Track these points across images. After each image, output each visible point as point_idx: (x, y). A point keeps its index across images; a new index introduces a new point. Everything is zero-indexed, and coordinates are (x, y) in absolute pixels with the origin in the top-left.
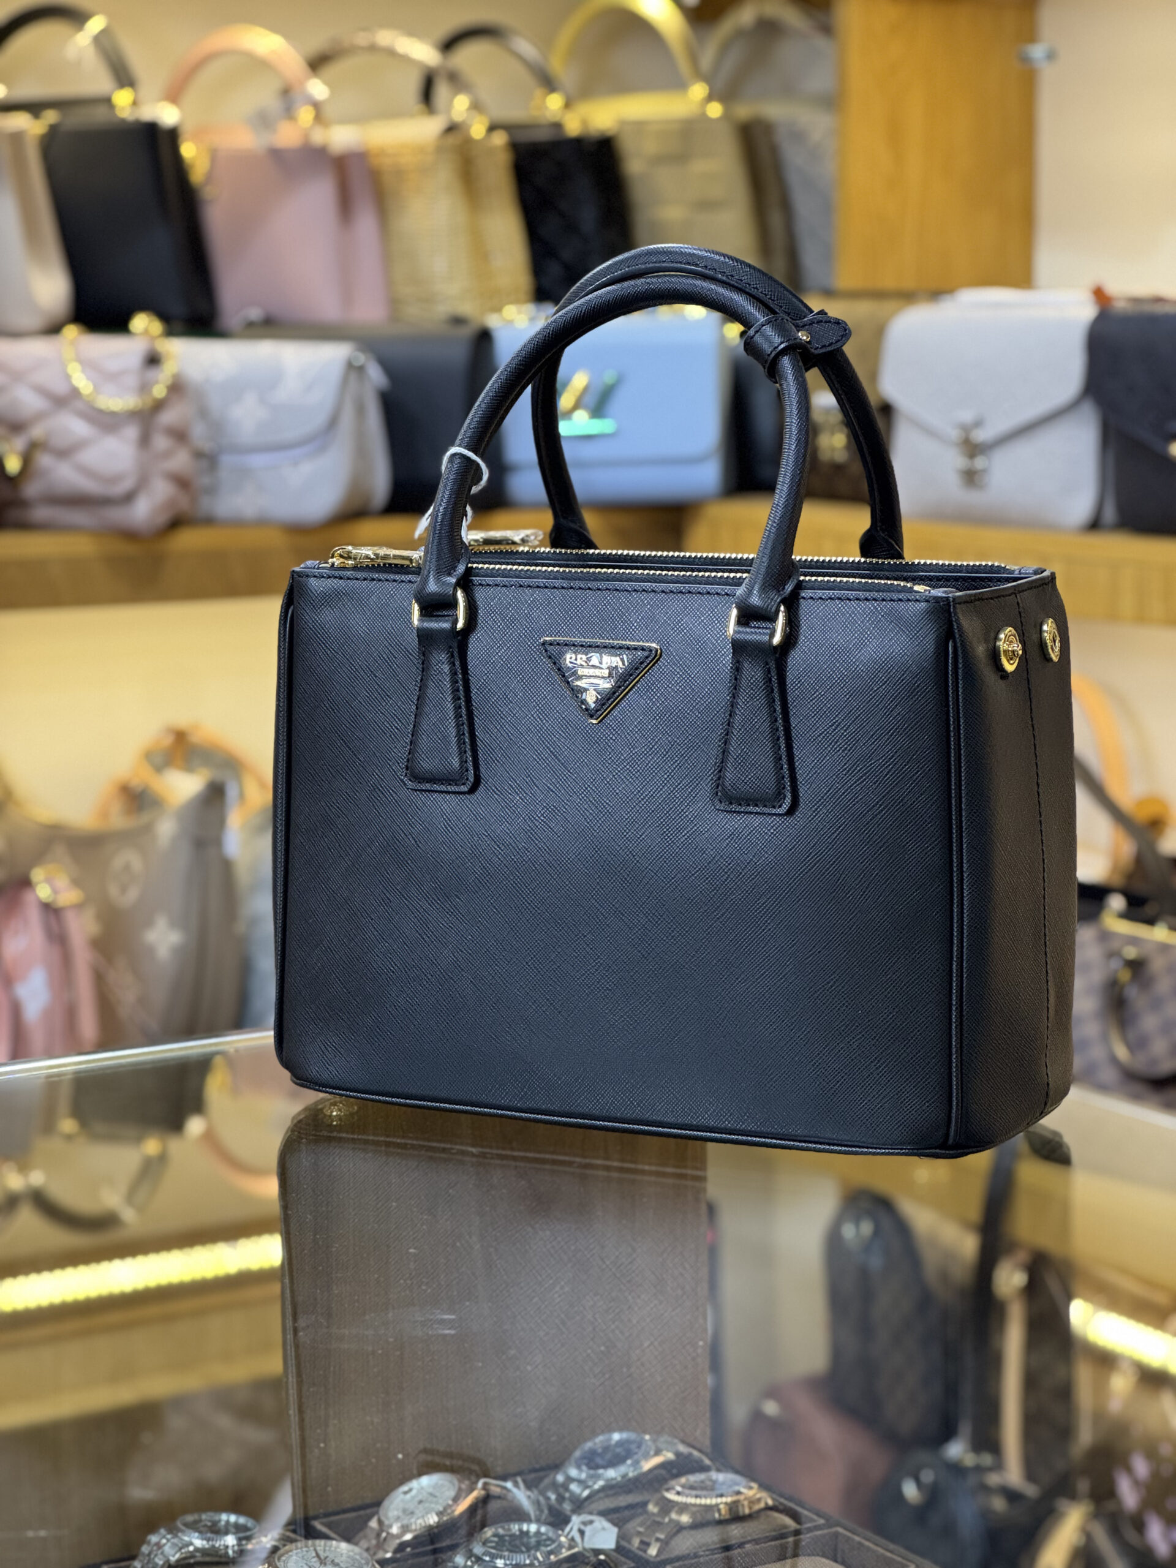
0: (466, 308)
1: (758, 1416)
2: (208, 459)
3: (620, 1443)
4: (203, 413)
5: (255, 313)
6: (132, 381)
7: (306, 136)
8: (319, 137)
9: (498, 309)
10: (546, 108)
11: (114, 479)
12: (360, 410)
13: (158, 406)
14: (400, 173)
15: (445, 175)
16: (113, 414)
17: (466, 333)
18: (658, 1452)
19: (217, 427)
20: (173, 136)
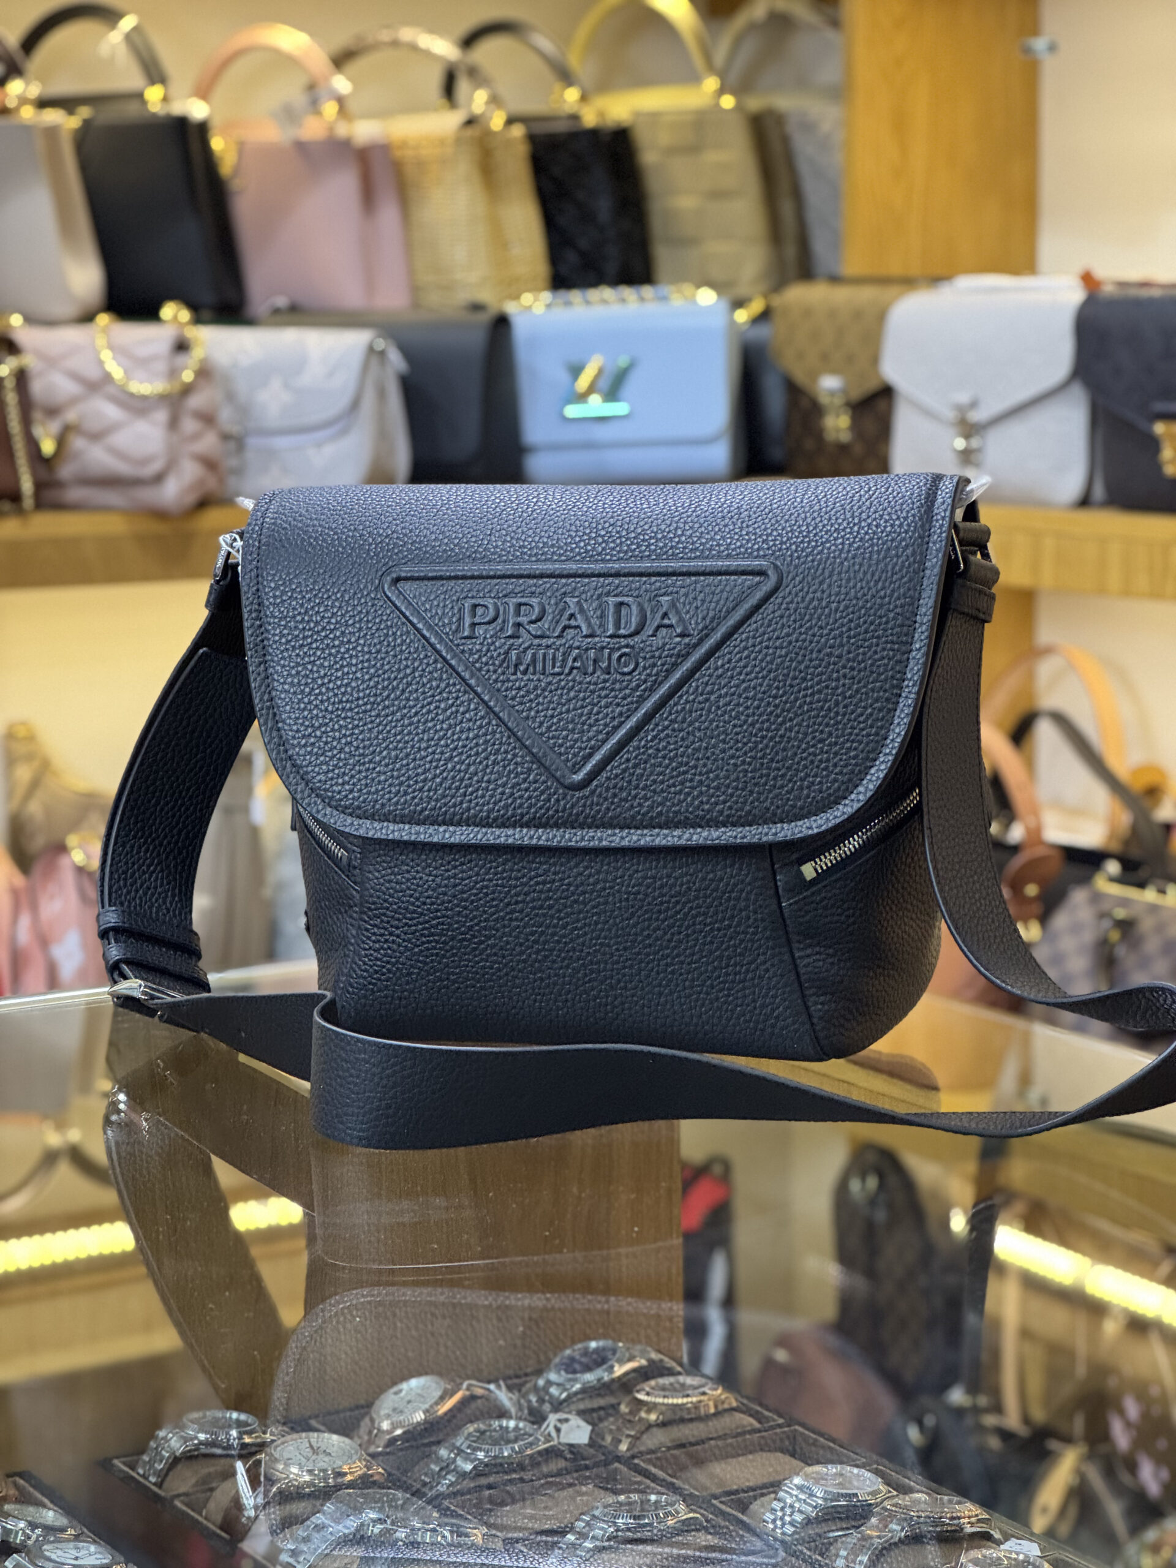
0: (485, 296)
1: (769, 1364)
2: (235, 441)
3: (597, 1351)
4: (230, 396)
5: (281, 301)
6: (161, 366)
7: (331, 129)
8: (342, 130)
9: (517, 297)
10: (565, 101)
11: (145, 461)
12: (381, 394)
13: (187, 390)
14: (421, 165)
15: (464, 167)
16: (144, 398)
17: (484, 318)
18: (631, 1359)
19: (244, 411)
20: (203, 129)
